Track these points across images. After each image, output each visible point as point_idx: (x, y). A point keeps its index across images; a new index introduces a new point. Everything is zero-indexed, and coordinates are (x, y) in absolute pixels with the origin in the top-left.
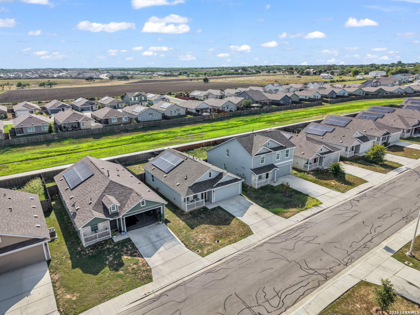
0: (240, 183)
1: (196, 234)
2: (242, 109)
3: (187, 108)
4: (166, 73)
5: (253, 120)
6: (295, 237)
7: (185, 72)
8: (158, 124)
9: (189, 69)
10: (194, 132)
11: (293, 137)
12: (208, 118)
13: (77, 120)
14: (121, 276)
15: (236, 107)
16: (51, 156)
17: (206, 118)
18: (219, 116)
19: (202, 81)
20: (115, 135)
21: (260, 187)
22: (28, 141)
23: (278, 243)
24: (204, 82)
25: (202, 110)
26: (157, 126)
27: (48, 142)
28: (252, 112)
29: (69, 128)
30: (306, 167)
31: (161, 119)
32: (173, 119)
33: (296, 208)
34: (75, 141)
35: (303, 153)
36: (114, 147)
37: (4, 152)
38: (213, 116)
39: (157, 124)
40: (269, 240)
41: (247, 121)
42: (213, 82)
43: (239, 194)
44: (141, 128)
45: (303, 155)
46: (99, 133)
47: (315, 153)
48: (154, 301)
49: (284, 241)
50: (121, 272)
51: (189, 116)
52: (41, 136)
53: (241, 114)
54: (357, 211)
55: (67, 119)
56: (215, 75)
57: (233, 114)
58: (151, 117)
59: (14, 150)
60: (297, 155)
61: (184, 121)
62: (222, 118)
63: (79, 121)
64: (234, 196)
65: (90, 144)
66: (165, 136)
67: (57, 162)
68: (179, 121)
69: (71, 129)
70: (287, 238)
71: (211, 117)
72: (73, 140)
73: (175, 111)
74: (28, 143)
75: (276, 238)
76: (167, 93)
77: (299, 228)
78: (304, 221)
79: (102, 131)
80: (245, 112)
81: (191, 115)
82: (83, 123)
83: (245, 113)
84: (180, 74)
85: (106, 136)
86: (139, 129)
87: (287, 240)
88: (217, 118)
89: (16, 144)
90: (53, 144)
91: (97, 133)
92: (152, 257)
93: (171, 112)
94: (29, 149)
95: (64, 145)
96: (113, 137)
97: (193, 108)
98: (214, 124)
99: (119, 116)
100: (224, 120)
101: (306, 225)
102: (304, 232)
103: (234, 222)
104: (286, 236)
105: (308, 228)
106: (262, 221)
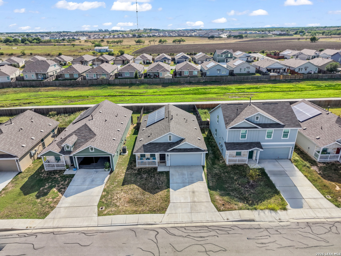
0: (203, 154)
1: (119, 192)
2: (324, 72)
3: (259, 67)
4: (281, 32)
5: (330, 86)
6: (202, 237)
7: (302, 31)
8: (220, 80)
9: (310, 28)
10: (248, 90)
11: (321, 115)
12: (274, 78)
13: (158, 71)
15: (317, 70)
16: (124, 96)
17: (272, 78)
18: (288, 78)
19: (309, 40)
20: (178, 86)
21: (233, 164)
22: (120, 82)
23: (175, 235)
24: (311, 41)
25: (274, 70)
26: (218, 81)
27: (131, 85)
28: (334, 77)
29: (152, 76)
30: (316, 156)
31: (228, 75)
32: (236, 76)
33: (244, 203)
34: (149, 86)
35: (318, 137)
36: (169, 96)
37: (103, 88)
38: (281, 77)
39: (218, 80)
40: (171, 227)
41: (320, 86)
42: (322, 42)
43: (202, 165)
44: (204, 82)
45: (316, 140)
46: (168, 83)
47: (334, 141)
48: (25, 236)
49: (183, 237)
50: (38, 201)
51: (258, 75)
52: (128, 80)
53: (318, 77)
54: (328, 242)
55: (152, 69)
56: (334, 34)
57: (307, 77)
58: (218, 73)
59: (109, 87)
60: (310, 138)
61: (247, 79)
62: (292, 79)
63: (159, 72)
64: (195, 166)
65: (155, 90)
66: (217, 92)
67: (122, 101)
68: (241, 79)
69: (152, 77)
70: (192, 234)
71: (278, 78)
72: (147, 86)
73: (245, 69)
74: (120, 84)
75: (180, 229)
76: (260, 51)
77: (219, 228)
78: (234, 223)
79: (171, 81)
80: (325, 75)
81: (260, 74)
82: (161, 73)
83: (325, 77)
84: (296, 34)
85: (172, 86)
86: (201, 82)
87: (188, 236)
88: (285, 79)
89: (112, 83)
90: (133, 87)
91: (167, 82)
92: (68, 198)
93: (241, 69)
94: (118, 88)
95: (140, 88)
96: (176, 87)
97: (265, 67)
98: (278, 85)
99: (191, 70)
100: (292, 82)
101: (231, 229)
102: (218, 237)
103: (162, 193)
104: (192, 232)
105: (229, 234)
106: (189, 204)
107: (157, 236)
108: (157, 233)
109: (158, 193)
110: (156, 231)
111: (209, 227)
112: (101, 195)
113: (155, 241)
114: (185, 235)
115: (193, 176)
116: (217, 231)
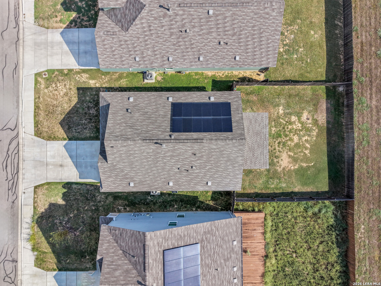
1: (68, 87)
6: (6, 166)
14: (55, 5)
40: (19, 142)
48: (15, 18)
49: (8, 151)
50: (59, 7)
70: (10, 158)
87: (8, 156)
101: (13, 193)
102: (6, 180)
103: (61, 132)
104: (13, 159)
105: (9, 190)
106: (45, 160)
107: (10, 130)
108: (13, 129)
109: (61, 128)
110: (15, 128)
111: (16, 175)
112: (62, 68)
113: (5, 128)
114: (10, 153)
115: (89, 168)
116: (12, 181)
